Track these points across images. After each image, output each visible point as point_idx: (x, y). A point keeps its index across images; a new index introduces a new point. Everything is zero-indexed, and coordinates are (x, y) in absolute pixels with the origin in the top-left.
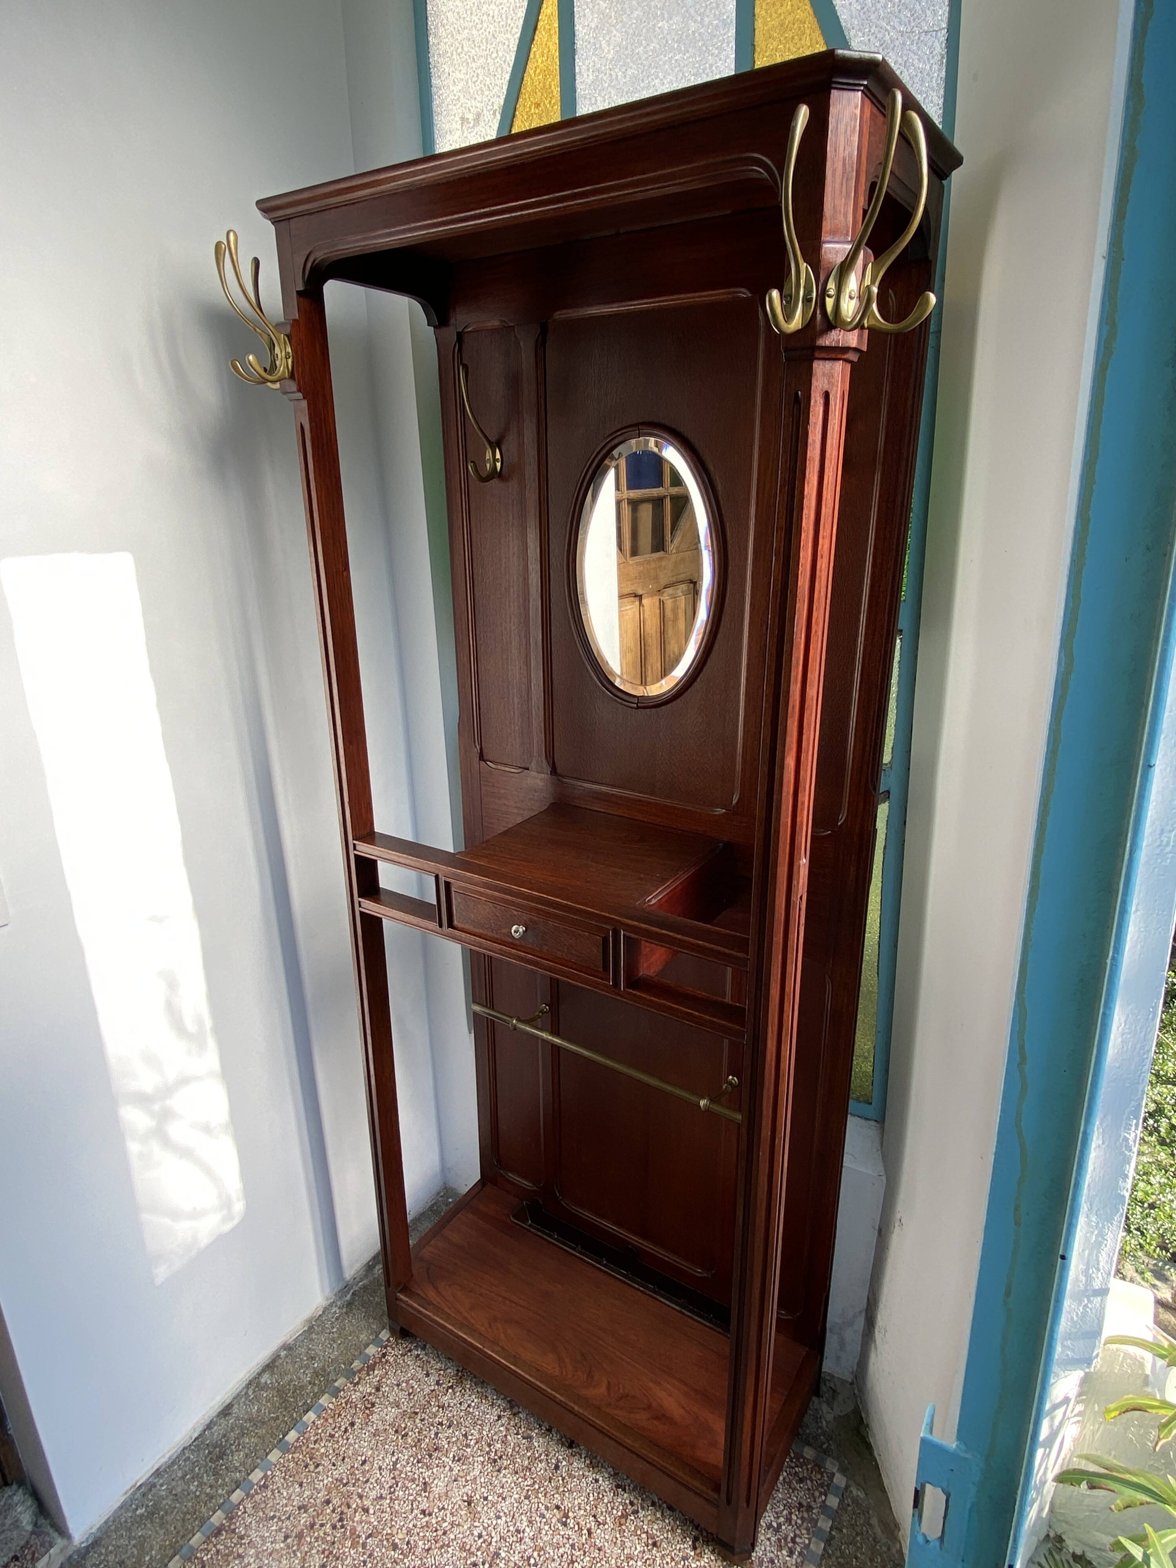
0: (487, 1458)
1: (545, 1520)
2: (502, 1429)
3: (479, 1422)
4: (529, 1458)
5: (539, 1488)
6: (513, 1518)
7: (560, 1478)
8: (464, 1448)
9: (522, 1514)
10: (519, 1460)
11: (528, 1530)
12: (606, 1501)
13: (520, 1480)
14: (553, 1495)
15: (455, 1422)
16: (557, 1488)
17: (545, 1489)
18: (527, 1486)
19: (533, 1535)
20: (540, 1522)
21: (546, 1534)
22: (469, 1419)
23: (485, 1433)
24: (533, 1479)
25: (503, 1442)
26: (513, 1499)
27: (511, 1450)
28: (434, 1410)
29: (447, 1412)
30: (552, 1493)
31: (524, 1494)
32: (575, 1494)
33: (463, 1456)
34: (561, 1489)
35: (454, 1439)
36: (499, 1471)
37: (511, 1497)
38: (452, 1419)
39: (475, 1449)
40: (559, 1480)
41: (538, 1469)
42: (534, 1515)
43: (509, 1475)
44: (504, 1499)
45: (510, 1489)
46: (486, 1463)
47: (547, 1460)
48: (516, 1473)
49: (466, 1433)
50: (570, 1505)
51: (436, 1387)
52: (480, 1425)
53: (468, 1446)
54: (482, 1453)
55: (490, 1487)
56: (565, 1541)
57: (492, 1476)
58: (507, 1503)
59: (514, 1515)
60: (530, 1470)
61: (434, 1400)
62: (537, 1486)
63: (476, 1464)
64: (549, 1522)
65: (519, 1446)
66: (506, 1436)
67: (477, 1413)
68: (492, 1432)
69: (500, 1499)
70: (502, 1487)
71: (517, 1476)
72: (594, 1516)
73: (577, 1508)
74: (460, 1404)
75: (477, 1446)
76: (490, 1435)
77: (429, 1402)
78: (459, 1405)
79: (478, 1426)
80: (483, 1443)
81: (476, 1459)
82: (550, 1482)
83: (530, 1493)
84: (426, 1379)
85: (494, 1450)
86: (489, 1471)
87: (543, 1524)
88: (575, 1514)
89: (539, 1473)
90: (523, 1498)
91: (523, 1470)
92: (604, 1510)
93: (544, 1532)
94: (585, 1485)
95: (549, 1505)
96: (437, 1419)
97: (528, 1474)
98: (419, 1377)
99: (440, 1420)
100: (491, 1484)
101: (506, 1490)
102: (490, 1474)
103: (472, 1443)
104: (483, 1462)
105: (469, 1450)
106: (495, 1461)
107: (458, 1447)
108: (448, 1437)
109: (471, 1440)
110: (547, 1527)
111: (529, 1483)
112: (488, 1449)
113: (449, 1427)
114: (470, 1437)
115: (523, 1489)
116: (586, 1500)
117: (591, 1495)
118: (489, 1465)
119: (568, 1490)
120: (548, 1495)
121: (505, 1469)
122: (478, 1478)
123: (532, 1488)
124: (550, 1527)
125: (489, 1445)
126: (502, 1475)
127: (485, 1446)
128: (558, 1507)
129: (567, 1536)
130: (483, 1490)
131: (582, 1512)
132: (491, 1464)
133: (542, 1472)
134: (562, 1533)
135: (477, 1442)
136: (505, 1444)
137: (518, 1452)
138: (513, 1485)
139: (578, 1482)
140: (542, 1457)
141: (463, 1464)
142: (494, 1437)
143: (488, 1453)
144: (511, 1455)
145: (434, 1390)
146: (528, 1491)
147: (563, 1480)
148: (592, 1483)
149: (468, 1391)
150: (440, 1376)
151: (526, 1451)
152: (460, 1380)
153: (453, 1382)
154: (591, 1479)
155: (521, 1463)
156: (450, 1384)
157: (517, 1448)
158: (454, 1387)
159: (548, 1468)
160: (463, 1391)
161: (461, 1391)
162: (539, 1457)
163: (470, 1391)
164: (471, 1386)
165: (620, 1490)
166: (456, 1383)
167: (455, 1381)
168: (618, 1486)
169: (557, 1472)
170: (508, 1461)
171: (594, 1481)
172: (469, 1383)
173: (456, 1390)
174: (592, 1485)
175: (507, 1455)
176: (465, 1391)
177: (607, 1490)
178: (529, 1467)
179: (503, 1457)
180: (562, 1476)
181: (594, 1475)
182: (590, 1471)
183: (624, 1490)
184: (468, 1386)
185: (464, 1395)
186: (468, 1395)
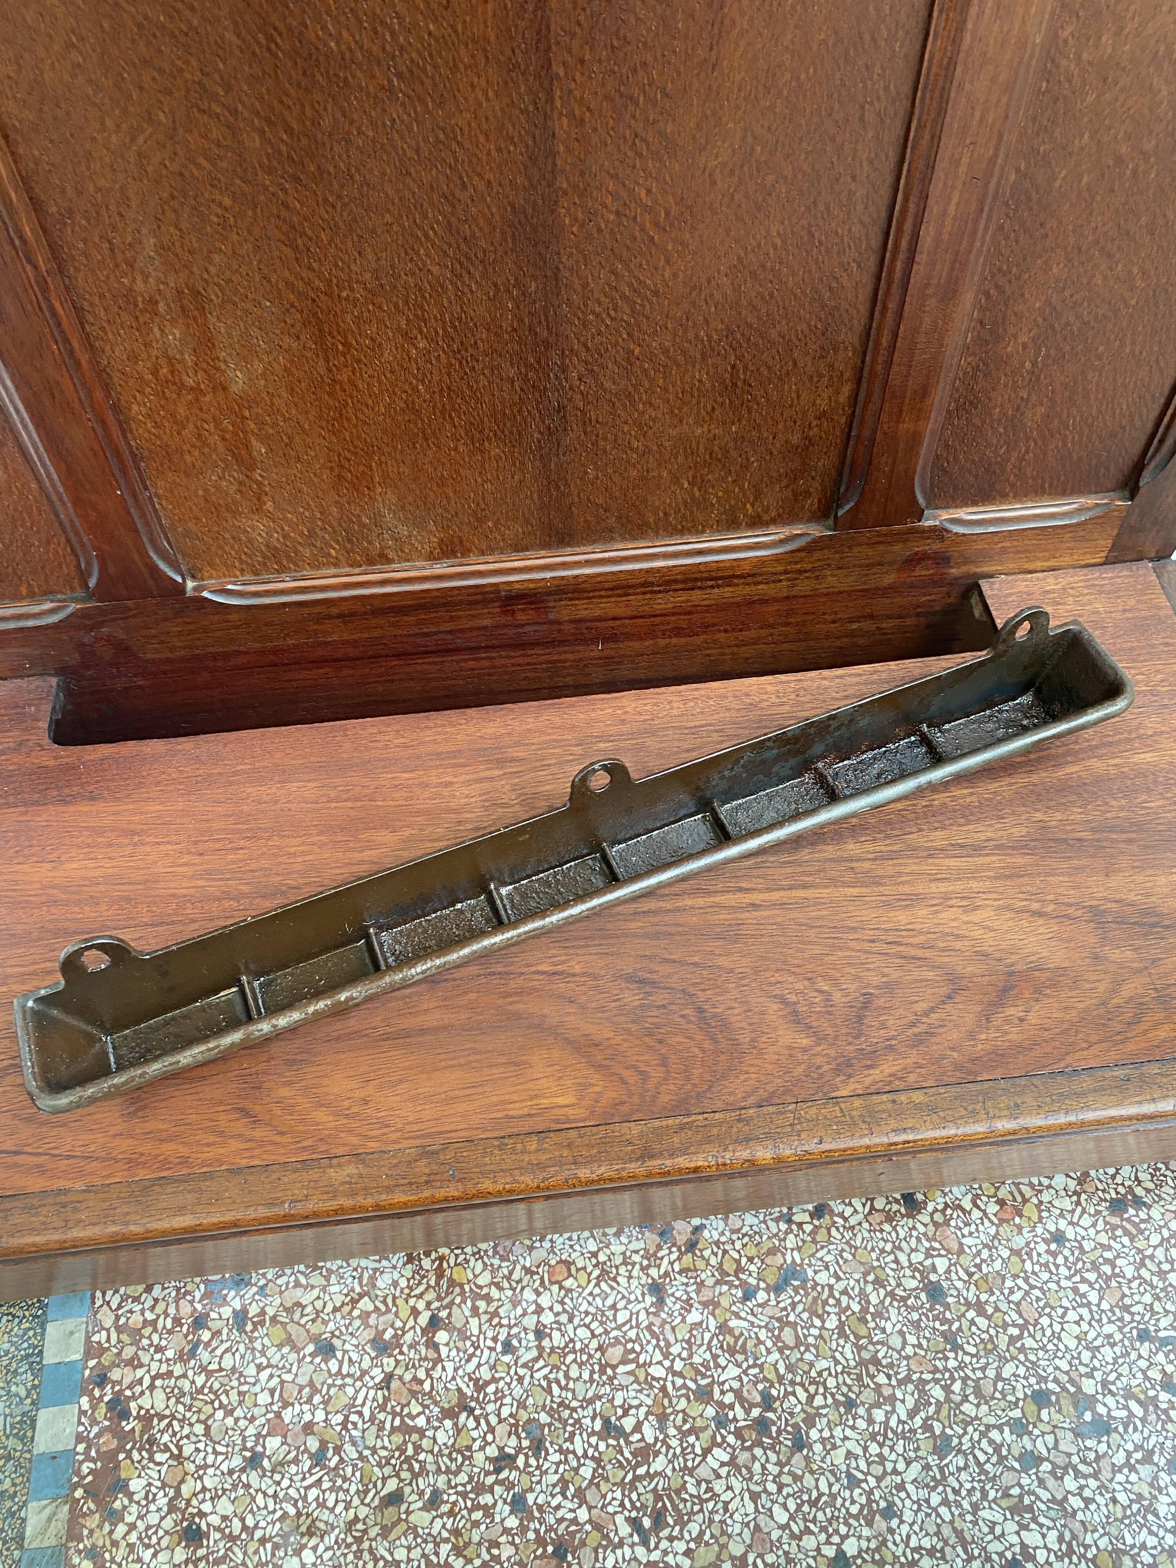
0: (731, 1439)
1: (1046, 1466)
2: (694, 1317)
3: (614, 1355)
4: (842, 1334)
5: (947, 1389)
6: (964, 1544)
7: (971, 1314)
8: (641, 1471)
9: (975, 1507)
10: (822, 1364)
11: (1032, 1538)
12: (1129, 1272)
13: (879, 1415)
14: (999, 1377)
15: (544, 1418)
16: (989, 1347)
17: (965, 1379)
18: (912, 1414)
19: (1061, 1539)
20: (1041, 1483)
21: (1087, 1501)
22: (574, 1372)
23: (657, 1371)
24: (907, 1380)
25: (732, 1351)
26: (910, 1488)
27: (776, 1356)
28: (441, 1437)
29: (490, 1408)
30: (991, 1373)
31: (926, 1446)
32: (1045, 1321)
33: (658, 1498)
34: (1003, 1341)
35: (587, 1472)
36: (800, 1444)
37: (901, 1487)
38: (523, 1416)
39: (674, 1443)
40: (972, 1322)
41: (896, 1341)
42: (1008, 1478)
43: (838, 1432)
44: (889, 1513)
45: (877, 1470)
46: (743, 1457)
47: (892, 1294)
48: (850, 1404)
49: (606, 1422)
50: (1065, 1367)
51: (389, 1363)
52: (624, 1362)
53: (645, 1453)
54: (706, 1436)
55: (820, 1516)
56: (1145, 1471)
57: (796, 1478)
58: (908, 1516)
59: (959, 1533)
60: (876, 1362)
61: (415, 1408)
62: (937, 1393)
63: (719, 1486)
64: (1061, 1460)
65: (784, 1323)
66: (723, 1328)
67: (583, 1333)
68: (675, 1350)
69: (880, 1523)
70: (853, 1483)
71: (861, 1411)
72: (1144, 1335)
73: (1086, 1356)
74: (508, 1348)
75: (672, 1431)
76: (678, 1365)
77: (406, 1430)
78: (507, 1358)
79: (621, 1369)
80: (683, 1403)
81: (703, 1472)
82: (956, 1348)
83: (937, 1428)
84: (334, 1366)
85: (729, 1398)
86: (774, 1469)
87: (1051, 1483)
88: (1098, 1375)
89: (909, 1350)
90: (933, 1460)
91: (859, 1378)
92: (1147, 1299)
93: (1075, 1502)
94: (1045, 1276)
95: (1017, 1413)
96: (479, 1458)
97: (882, 1379)
98: (302, 1380)
99: (492, 1451)
100: (813, 1503)
101: (872, 1482)
102: (786, 1479)
103: (649, 1433)
104: (732, 1462)
105: (659, 1464)
106: (761, 1425)
107: (621, 1484)
108: (564, 1483)
109: (638, 1427)
110: (1070, 1483)
111: (910, 1403)
112: (710, 1412)
113: (538, 1447)
114: (628, 1423)
115: (908, 1436)
116: (1085, 1312)
117: (1083, 1288)
118: (758, 1452)
119: (1022, 1328)
120: (987, 1389)
121: (810, 1422)
122: (762, 1520)
123: (932, 1409)
124: (1078, 1474)
125: (704, 1395)
126: (818, 1448)
127: (695, 1410)
128: (1041, 1398)
129: (1138, 1455)
130: (809, 1542)
131: (1108, 1353)
132: (760, 1444)
133: (912, 1339)
134: (1120, 1458)
135: (662, 1418)
136: (744, 1351)
137: (798, 1343)
138: (874, 1448)
139: (1020, 1282)
140: (874, 1299)
141: (682, 1523)
142: (697, 1359)
143: (721, 1422)
144: (790, 1368)
145: (389, 1377)
146: (927, 1427)
147: (981, 1312)
148: (1054, 1254)
149: (495, 1293)
150: (372, 1321)
151: (817, 1322)
152: (444, 1283)
153: (429, 1304)
154: (1042, 1247)
155: (837, 1362)
156: (424, 1319)
157: (788, 1336)
158: (443, 1314)
159: (915, 1316)
160: (482, 1305)
161: (475, 1311)
162: (865, 1310)
163: (501, 1289)
164: (494, 1270)
165: (1132, 1211)
166: (439, 1298)
167: (431, 1296)
168: (1118, 1206)
169: (947, 1306)
170: (799, 1390)
171: (1053, 1246)
172: (479, 1266)
173: (458, 1319)
174: (1060, 1260)
175: (781, 1379)
176: (488, 1298)
177: (1103, 1238)
178: (866, 1355)
179: (774, 1392)
180: (968, 1304)
181: (1039, 1230)
182: (1020, 1228)
183: (1138, 1203)
184: (485, 1279)
185: (496, 1314)
186: (508, 1306)
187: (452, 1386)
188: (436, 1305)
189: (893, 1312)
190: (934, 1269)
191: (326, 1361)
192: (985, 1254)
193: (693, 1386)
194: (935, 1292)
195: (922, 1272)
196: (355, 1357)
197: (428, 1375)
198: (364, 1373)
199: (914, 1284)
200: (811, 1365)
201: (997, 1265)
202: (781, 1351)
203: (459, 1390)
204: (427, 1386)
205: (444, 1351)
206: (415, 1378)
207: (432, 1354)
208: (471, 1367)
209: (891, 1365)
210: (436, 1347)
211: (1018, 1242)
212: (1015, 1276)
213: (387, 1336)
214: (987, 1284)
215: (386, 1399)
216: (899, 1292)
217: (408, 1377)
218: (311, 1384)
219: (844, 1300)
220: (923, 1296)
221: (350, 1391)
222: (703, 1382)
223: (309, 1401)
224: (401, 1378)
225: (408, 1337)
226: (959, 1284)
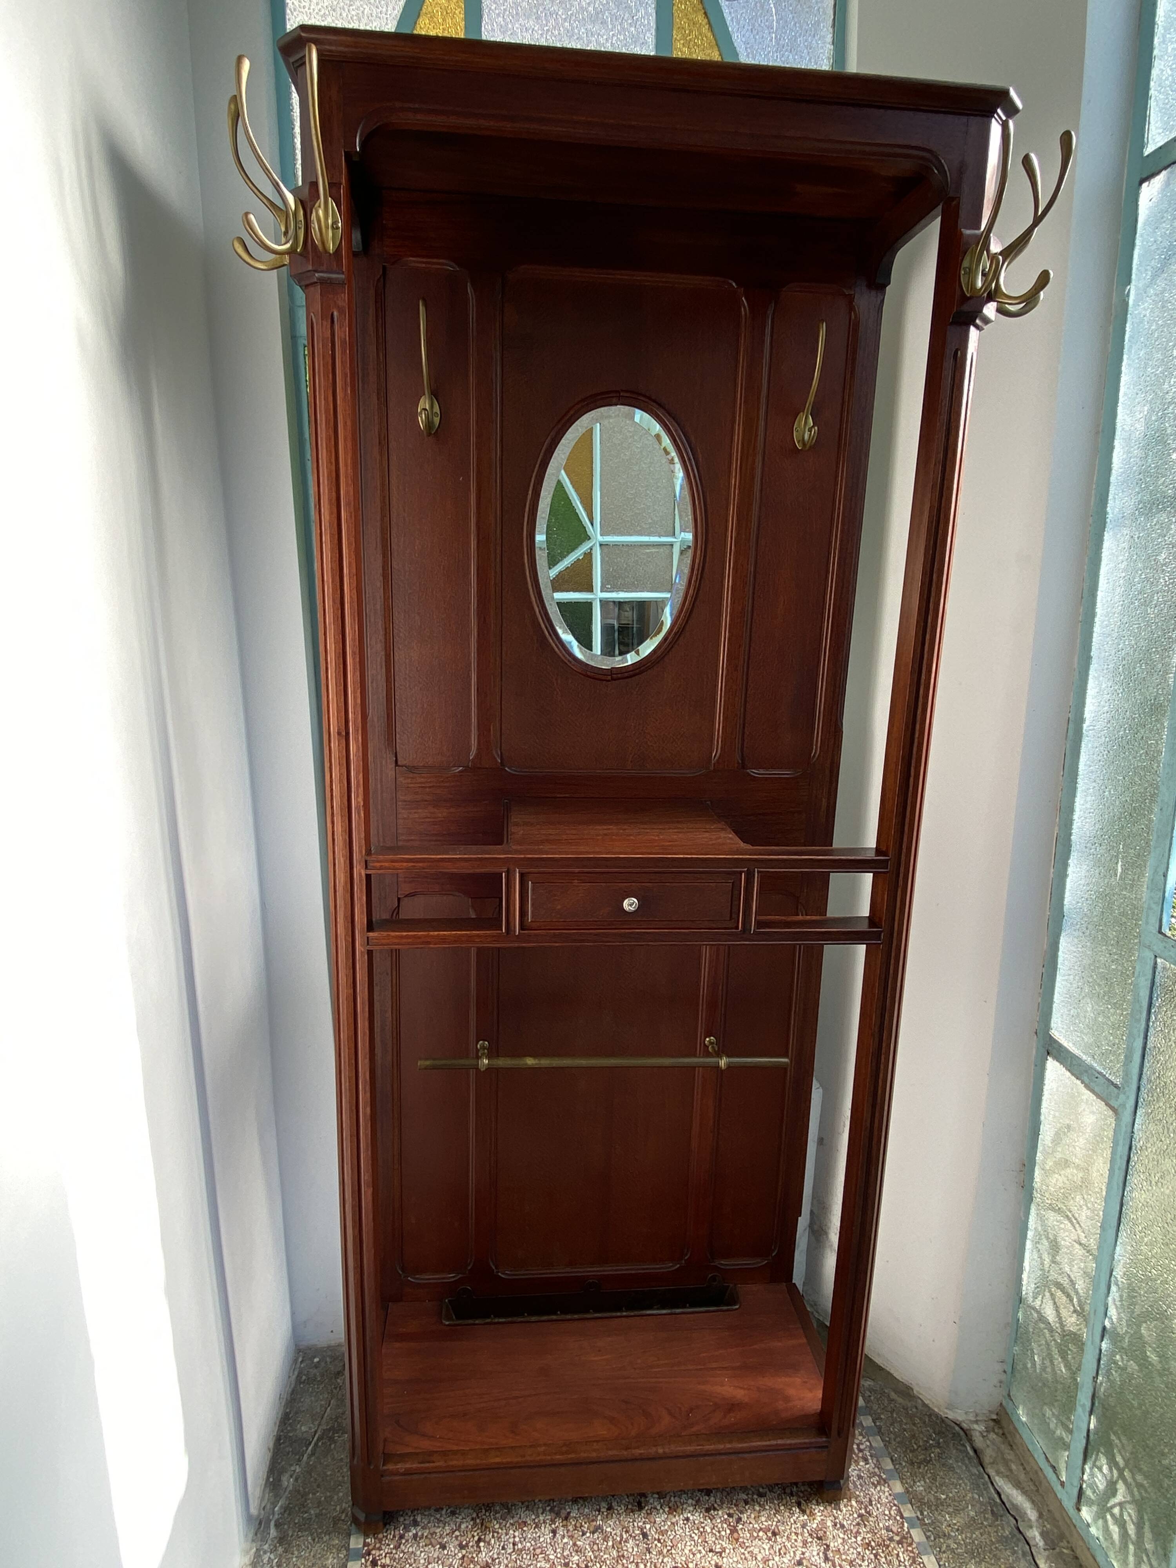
2: (565, 1541)
4: (613, 1547)
7: (656, 1542)
10: (606, 1556)
12: (709, 1530)
14: (664, 1561)
16: (661, 1552)
23: (552, 1557)
27: (591, 1553)
32: (680, 1545)
34: (665, 1551)
40: (657, 1545)
41: (630, 1550)
47: (631, 1536)
51: (464, 1552)
60: (623, 1556)
65: (594, 1543)
66: (575, 1545)
68: (559, 1551)
73: (692, 1556)
74: (503, 1548)
82: (650, 1552)
84: (446, 1552)
89: (636, 1552)
92: (714, 1539)
116: (692, 1542)
117: (694, 1535)
119: (671, 1547)
133: (636, 1549)
139: (673, 1533)
140: (625, 1536)
144: (595, 1557)
145: (463, 1556)
147: (660, 1542)
148: (685, 1525)
149: (500, 1531)
150: (459, 1538)
151: (605, 1543)
152: (484, 1527)
153: (478, 1534)
154: (682, 1522)
155: (610, 1556)
156: (476, 1538)
157: (595, 1547)
158: (483, 1537)
159: (637, 1542)
160: (495, 1535)
161: (493, 1537)
162: (621, 1540)
163: (502, 1529)
164: (500, 1524)
165: (712, 1511)
166: (482, 1532)
167: (479, 1531)
168: (708, 1510)
169: (648, 1539)
170: (598, 1564)
171: (685, 1522)
172: (495, 1522)
173: (487, 1539)
174: (687, 1526)
175: (592, 1561)
176: (498, 1533)
177: (702, 1520)
178: (620, 1554)
179: (589, 1564)
180: (655, 1539)
181: (681, 1516)
182: (675, 1516)
183: (715, 1509)
184: (497, 1526)
185: (500, 1537)
186: (504, 1535)
187: (484, 1560)
188: (480, 1534)
189: (631, 1541)
190: (645, 1528)
191: (443, 1550)
192: (663, 1524)
193: (563, 1562)
194: (645, 1535)
195: (641, 1529)
196: (453, 1549)
197: (477, 1556)
198: (455, 1555)
199: (637, 1532)
200: (602, 1556)
201: (666, 1527)
202: (593, 1552)
203: (487, 1561)
204: (476, 1559)
205: (482, 1549)
206: (472, 1557)
207: (478, 1549)
208: (491, 1554)
209: (628, 1557)
210: (480, 1547)
211: (674, 1520)
212: (671, 1531)
213: (464, 1543)
214: (663, 1533)
215: (462, 1563)
216: (633, 1535)
217: (470, 1556)
218: (438, 1557)
219: (615, 1537)
220: (641, 1536)
221: (451, 1560)
222: (567, 1561)
223: (437, 1563)
224: (468, 1557)
225: (471, 1544)
226: (653, 1533)
